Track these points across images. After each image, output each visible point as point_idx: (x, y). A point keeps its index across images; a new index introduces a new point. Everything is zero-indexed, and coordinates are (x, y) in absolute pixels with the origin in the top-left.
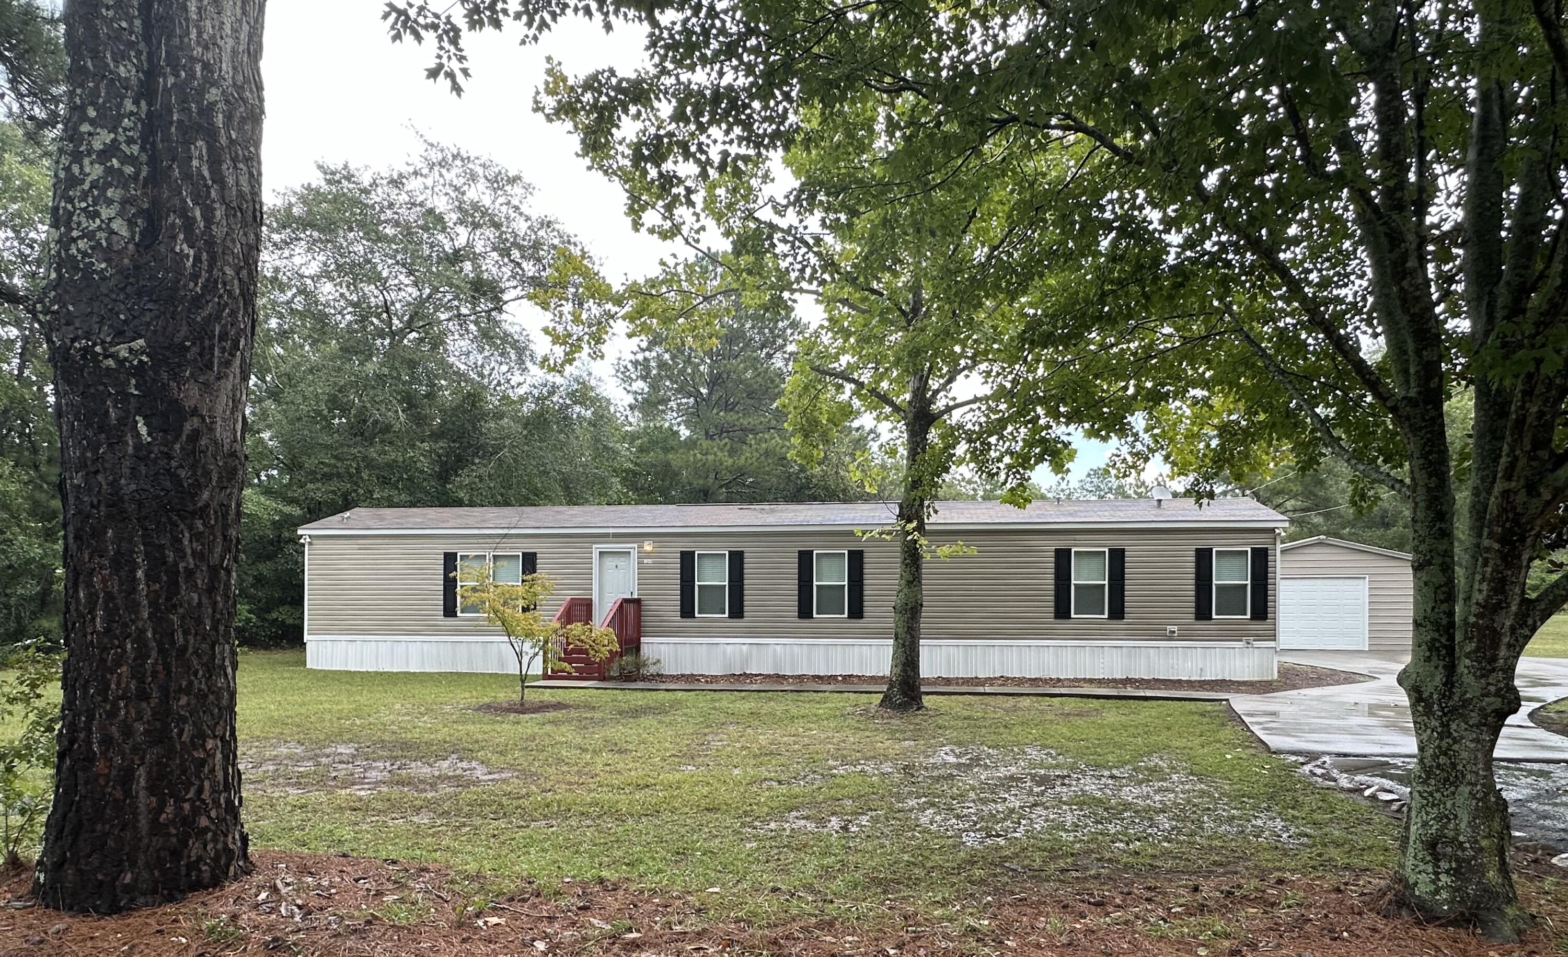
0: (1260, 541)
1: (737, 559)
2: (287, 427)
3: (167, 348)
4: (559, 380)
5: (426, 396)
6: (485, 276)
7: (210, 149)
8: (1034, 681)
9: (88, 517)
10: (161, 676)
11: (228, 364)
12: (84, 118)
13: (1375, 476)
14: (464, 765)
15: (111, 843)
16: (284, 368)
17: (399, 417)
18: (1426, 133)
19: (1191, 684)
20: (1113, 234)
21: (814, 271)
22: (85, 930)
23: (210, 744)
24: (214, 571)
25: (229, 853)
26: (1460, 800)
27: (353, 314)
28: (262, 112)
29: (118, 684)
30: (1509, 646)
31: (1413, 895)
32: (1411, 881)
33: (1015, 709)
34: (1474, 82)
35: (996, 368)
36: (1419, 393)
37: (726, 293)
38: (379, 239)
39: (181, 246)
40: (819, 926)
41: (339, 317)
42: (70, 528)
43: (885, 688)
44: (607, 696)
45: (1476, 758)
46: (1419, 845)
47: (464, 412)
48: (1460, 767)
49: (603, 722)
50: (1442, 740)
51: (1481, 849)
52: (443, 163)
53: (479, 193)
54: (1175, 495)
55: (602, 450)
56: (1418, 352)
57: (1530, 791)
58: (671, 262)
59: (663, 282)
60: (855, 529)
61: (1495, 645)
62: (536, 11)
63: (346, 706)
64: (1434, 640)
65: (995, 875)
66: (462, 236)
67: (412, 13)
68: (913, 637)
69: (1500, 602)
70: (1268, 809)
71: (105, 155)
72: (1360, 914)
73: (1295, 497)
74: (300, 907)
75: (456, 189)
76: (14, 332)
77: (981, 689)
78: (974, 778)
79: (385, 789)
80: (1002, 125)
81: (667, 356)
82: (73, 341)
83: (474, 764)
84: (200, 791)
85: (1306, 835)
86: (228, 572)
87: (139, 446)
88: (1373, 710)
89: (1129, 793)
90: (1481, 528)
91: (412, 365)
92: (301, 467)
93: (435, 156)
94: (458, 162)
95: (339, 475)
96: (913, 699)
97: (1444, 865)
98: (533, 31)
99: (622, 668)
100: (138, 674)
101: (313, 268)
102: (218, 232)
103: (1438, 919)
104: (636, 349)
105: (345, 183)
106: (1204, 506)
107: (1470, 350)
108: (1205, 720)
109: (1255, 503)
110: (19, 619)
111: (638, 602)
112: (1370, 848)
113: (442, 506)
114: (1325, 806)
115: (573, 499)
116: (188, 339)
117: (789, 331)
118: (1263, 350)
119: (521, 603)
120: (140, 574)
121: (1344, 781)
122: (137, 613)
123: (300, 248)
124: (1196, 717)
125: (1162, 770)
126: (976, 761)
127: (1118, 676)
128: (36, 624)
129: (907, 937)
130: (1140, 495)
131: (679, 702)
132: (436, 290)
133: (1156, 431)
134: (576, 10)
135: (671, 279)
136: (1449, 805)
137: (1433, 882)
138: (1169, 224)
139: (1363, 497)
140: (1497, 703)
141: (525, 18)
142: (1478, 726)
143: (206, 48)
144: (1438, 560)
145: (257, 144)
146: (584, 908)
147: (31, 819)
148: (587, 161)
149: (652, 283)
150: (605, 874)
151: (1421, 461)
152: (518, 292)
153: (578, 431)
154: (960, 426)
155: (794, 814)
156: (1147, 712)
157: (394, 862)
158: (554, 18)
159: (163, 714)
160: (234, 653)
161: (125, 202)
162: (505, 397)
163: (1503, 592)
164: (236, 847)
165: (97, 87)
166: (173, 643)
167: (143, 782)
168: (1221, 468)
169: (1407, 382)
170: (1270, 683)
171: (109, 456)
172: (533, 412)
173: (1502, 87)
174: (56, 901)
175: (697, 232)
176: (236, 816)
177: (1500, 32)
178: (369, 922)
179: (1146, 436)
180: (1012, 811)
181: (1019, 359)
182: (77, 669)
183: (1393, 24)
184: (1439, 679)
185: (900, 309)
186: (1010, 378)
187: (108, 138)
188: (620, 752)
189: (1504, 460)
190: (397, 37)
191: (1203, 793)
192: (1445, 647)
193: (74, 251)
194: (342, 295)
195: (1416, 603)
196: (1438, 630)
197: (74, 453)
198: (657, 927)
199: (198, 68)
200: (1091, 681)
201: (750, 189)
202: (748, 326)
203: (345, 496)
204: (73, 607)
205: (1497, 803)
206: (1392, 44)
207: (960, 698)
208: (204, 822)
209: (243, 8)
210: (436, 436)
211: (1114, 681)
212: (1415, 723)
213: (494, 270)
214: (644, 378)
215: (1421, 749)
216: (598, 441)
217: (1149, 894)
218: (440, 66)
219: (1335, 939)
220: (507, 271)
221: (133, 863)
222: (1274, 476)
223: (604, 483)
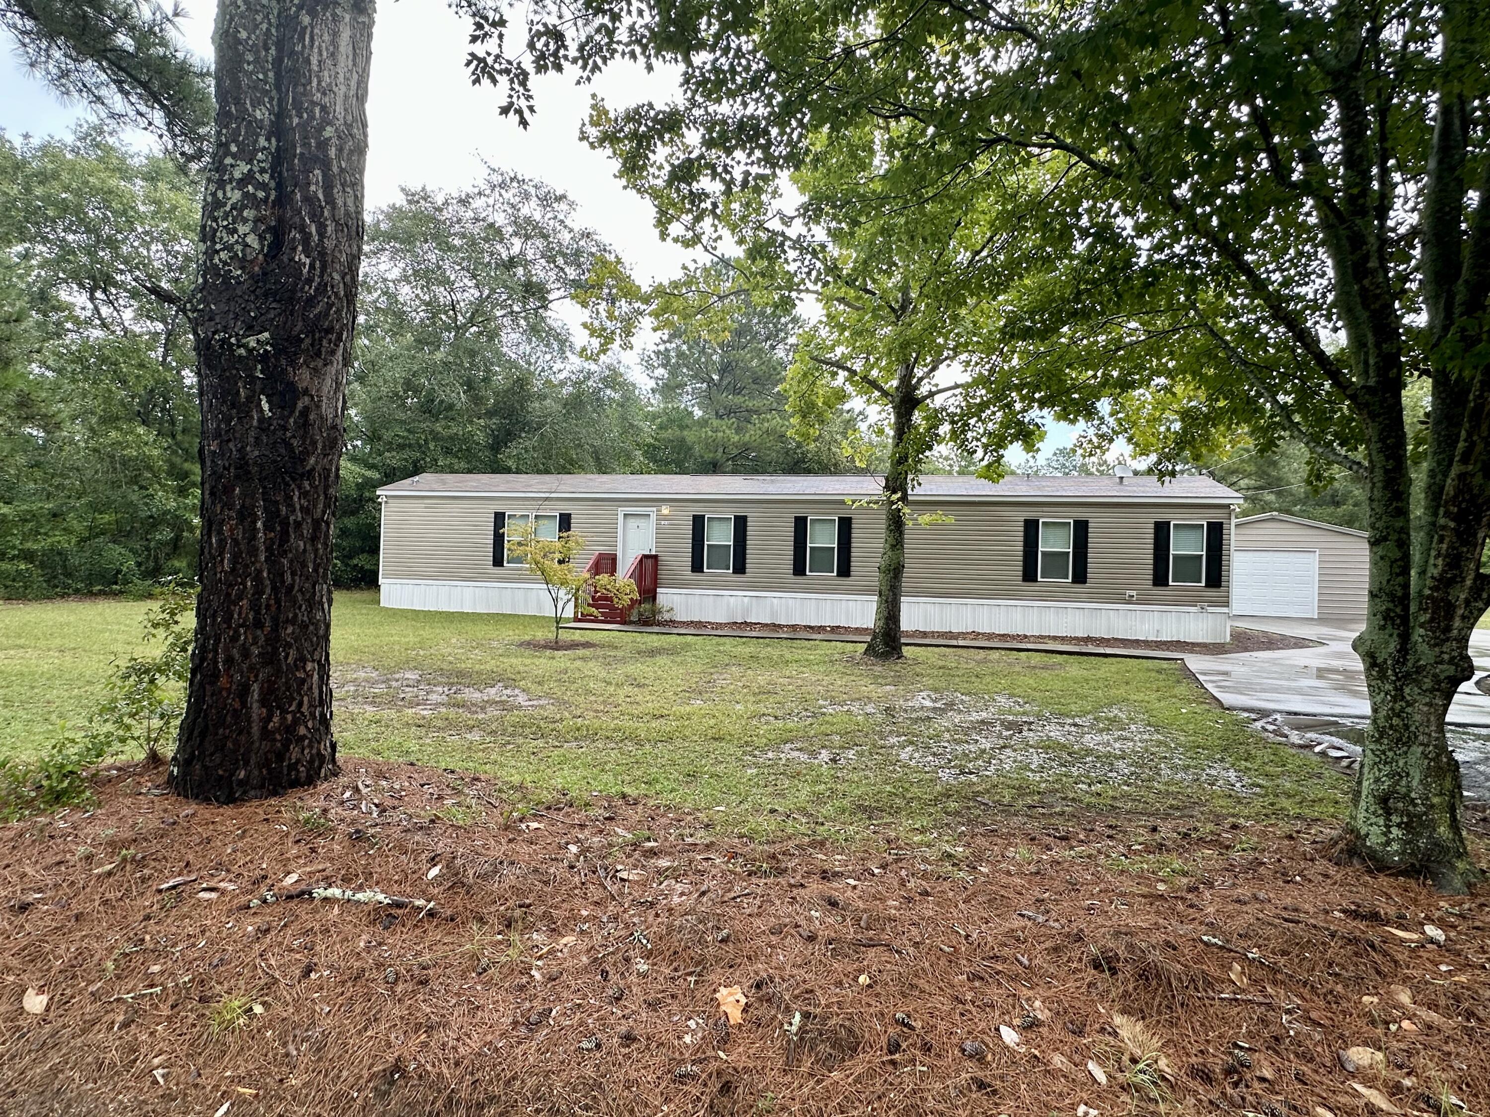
0: (1216, 516)
1: (741, 523)
2: (370, 405)
3: (287, 340)
4: (593, 367)
5: (483, 380)
6: (534, 279)
7: (324, 175)
8: (1003, 637)
9: (221, 477)
10: (273, 609)
11: (333, 353)
12: (228, 153)
13: (1332, 458)
14: (508, 692)
15: (230, 745)
16: (369, 357)
17: (460, 398)
18: (1388, 145)
19: (1147, 644)
20: (1090, 239)
21: (819, 273)
22: (208, 816)
23: (309, 666)
24: (316, 523)
25: (322, 758)
26: (1412, 760)
27: (426, 311)
28: (366, 146)
29: (240, 614)
30: (1463, 617)
31: (1364, 845)
32: (1363, 832)
33: (985, 661)
34: (1436, 96)
35: (975, 359)
36: (1377, 382)
37: (737, 293)
38: (449, 249)
39: (300, 256)
40: (812, 844)
41: (414, 314)
42: (207, 486)
43: (869, 639)
44: (627, 638)
45: (1428, 720)
46: (1371, 799)
47: (514, 394)
48: (1413, 729)
49: (623, 660)
50: (1395, 702)
51: (1432, 806)
52: (503, 185)
53: (531, 210)
54: (1136, 473)
55: (628, 428)
56: (1378, 345)
57: (1477, 754)
58: (692, 267)
59: (685, 284)
60: (846, 498)
61: (1450, 617)
62: (590, 56)
63: (412, 639)
64: (1388, 610)
65: (969, 808)
66: (517, 245)
67: (490, 60)
68: (895, 594)
69: (1455, 576)
70: (1222, 760)
71: (243, 182)
72: (1312, 860)
73: (1249, 476)
74: (376, 806)
75: (513, 206)
76: (160, 327)
77: (954, 643)
78: (948, 720)
79: (443, 710)
80: (990, 144)
81: (685, 347)
82: (214, 333)
83: (517, 691)
84: (300, 704)
85: (1259, 786)
86: (328, 524)
87: (262, 419)
88: (1321, 673)
89: (1090, 740)
90: (1438, 507)
91: (472, 354)
92: (380, 439)
93: (496, 179)
94: (515, 184)
95: (410, 446)
96: (894, 649)
97: (1396, 819)
98: (587, 73)
99: (640, 614)
100: (255, 606)
101: (395, 274)
102: (329, 244)
103: (1389, 868)
104: (658, 341)
105: (422, 202)
106: (1166, 483)
107: (1427, 344)
108: (1161, 677)
109: (1211, 481)
110: (156, 559)
111: (655, 557)
112: (1321, 800)
113: (493, 472)
114: (1276, 759)
115: (602, 469)
116: (301, 332)
117: (790, 326)
118: (1226, 343)
119: (558, 556)
120: (259, 524)
121: (1295, 737)
122: (256, 556)
123: (384, 257)
124: (1153, 674)
125: (1121, 720)
126: (950, 706)
127: (1080, 634)
128: (169, 563)
129: (890, 859)
130: (1102, 473)
131: (688, 645)
132: (493, 291)
133: (1120, 415)
134: (623, 54)
135: (690, 281)
136: (1401, 764)
137: (1385, 834)
138: (1142, 230)
139: (1319, 477)
140: (1451, 670)
141: (580, 62)
142: (1432, 691)
143: (324, 94)
144: (1394, 537)
145: (361, 172)
146: (610, 819)
147: (167, 723)
148: (624, 181)
149: (675, 285)
150: (627, 790)
151: (1379, 445)
152: (561, 293)
153: (608, 411)
154: (944, 409)
155: (788, 746)
156: (1107, 668)
157: (453, 772)
158: (605, 63)
159: (274, 639)
160: (330, 592)
161: (257, 220)
162: (548, 381)
163: (1458, 567)
164: (327, 753)
165: (238, 127)
166: (283, 582)
167: (256, 696)
168: (1182, 449)
169: (1366, 372)
170: (1223, 645)
171: (239, 427)
172: (571, 394)
173: (1463, 101)
174: (186, 791)
175: (715, 240)
176: (328, 727)
177: (1463, 51)
178: (432, 821)
179: (1111, 420)
180: (983, 751)
181: (996, 349)
182: (209, 601)
183: (1358, 46)
184: (1393, 646)
185: (891, 307)
186: (987, 367)
187: (245, 168)
188: (638, 686)
189: (1461, 445)
190: (477, 81)
191: (1160, 743)
192: (1399, 616)
193: (216, 261)
194: (417, 296)
195: (1372, 576)
196: (1393, 601)
197: (211, 426)
198: (672, 838)
199: (317, 110)
200: (1055, 638)
201: (761, 203)
202: (755, 321)
203: (415, 463)
204: (206, 551)
205: (1448, 764)
206: (1357, 65)
207: (936, 650)
208: (302, 731)
209: (354, 60)
210: (490, 414)
211: (1076, 638)
212: (1369, 686)
213: (542, 274)
214: (664, 366)
215: (1375, 710)
216: (624, 418)
217: (1111, 832)
218: (511, 104)
219: (1288, 882)
220: (552, 275)
221: (247, 763)
222: (1230, 457)
223: (629, 456)
